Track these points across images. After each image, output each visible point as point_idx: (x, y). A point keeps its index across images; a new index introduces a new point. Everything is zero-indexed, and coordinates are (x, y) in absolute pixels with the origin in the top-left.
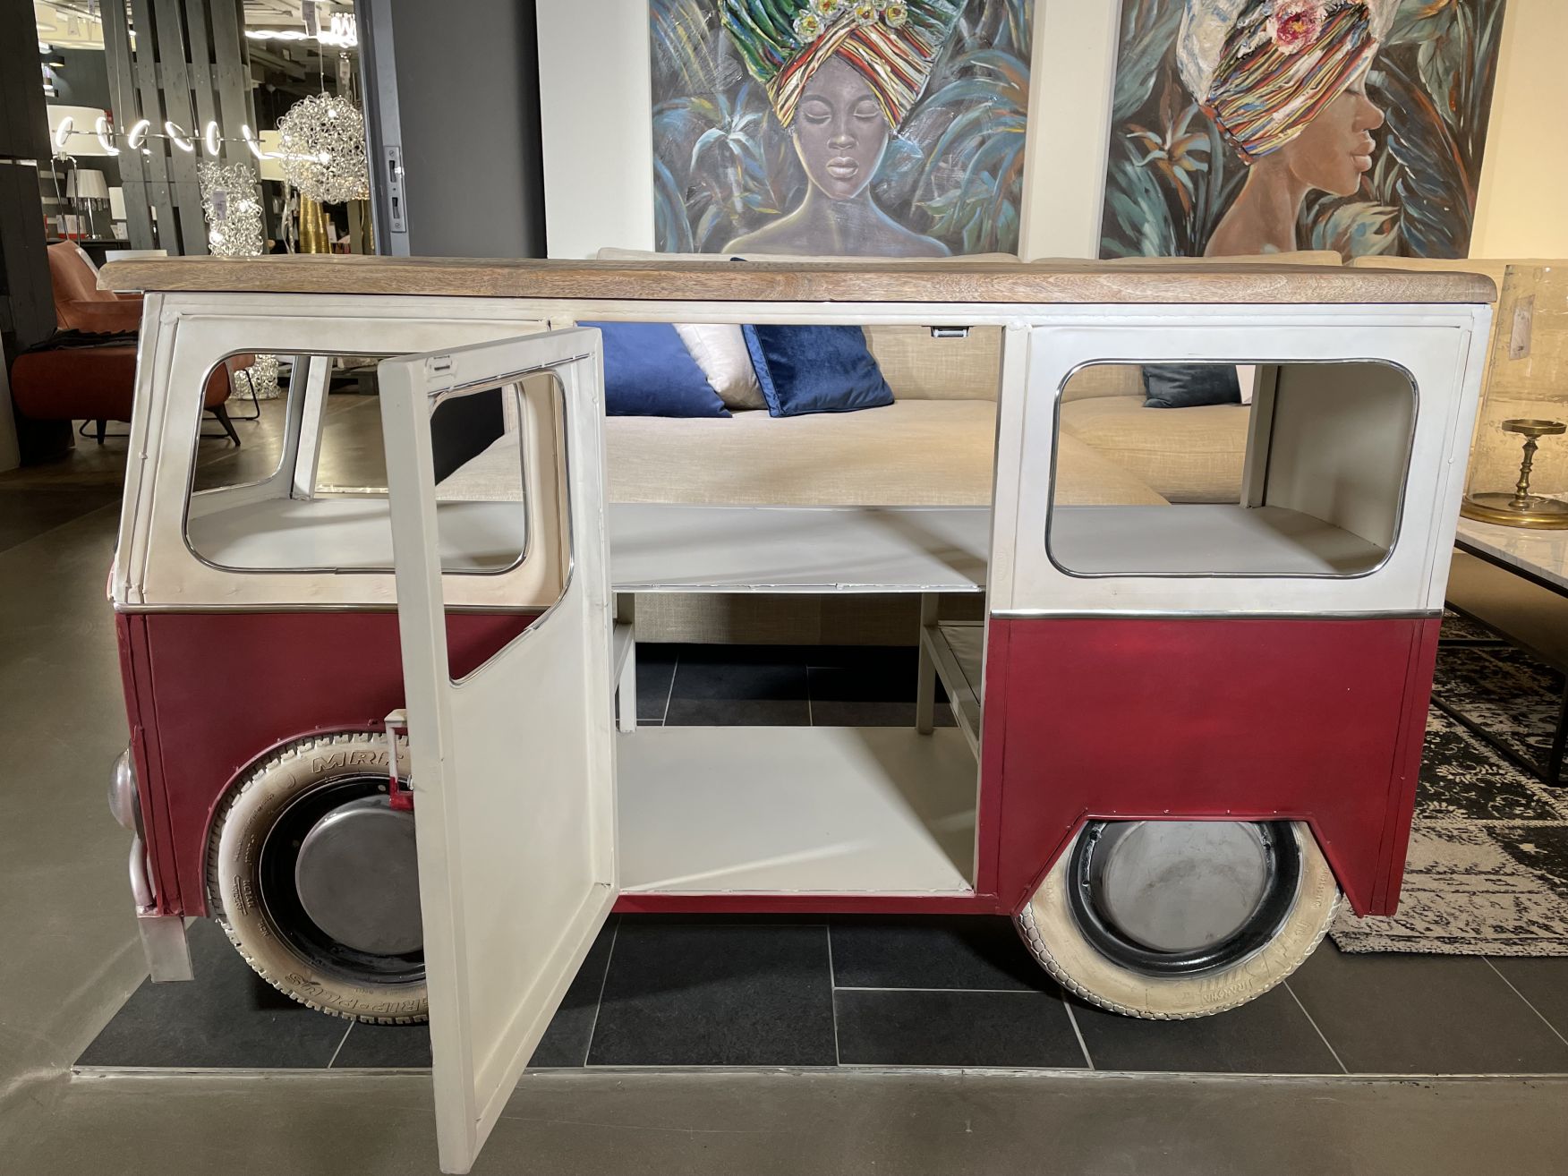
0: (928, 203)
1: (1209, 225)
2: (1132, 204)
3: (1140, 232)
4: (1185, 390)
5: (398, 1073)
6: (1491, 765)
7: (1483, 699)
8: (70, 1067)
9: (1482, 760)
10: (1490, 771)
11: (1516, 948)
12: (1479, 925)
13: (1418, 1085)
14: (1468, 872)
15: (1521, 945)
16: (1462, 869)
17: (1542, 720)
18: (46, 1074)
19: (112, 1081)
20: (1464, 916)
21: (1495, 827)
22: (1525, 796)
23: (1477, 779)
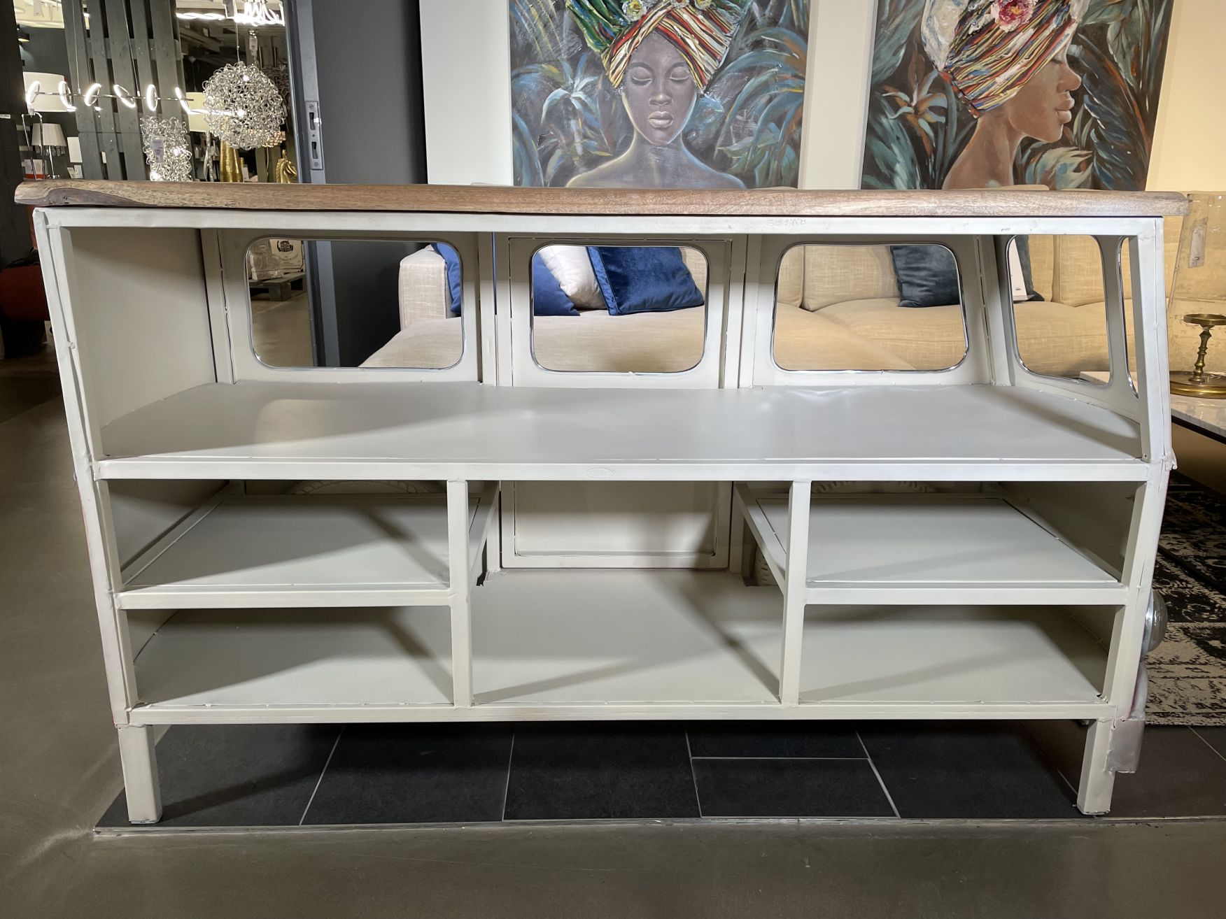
0: (728, 148)
2: (887, 149)
3: (892, 170)
4: (930, 293)
5: (355, 828)
6: (1181, 581)
7: (1169, 530)
8: (91, 828)
9: (1174, 578)
10: (1181, 585)
11: (1214, 720)
12: (1184, 703)
13: (1149, 825)
14: (1172, 662)
15: (1218, 717)
16: (1167, 660)
17: (1215, 546)
18: (73, 834)
19: (128, 838)
20: (1172, 697)
21: (1189, 628)
22: (1208, 604)
23: (1172, 592)
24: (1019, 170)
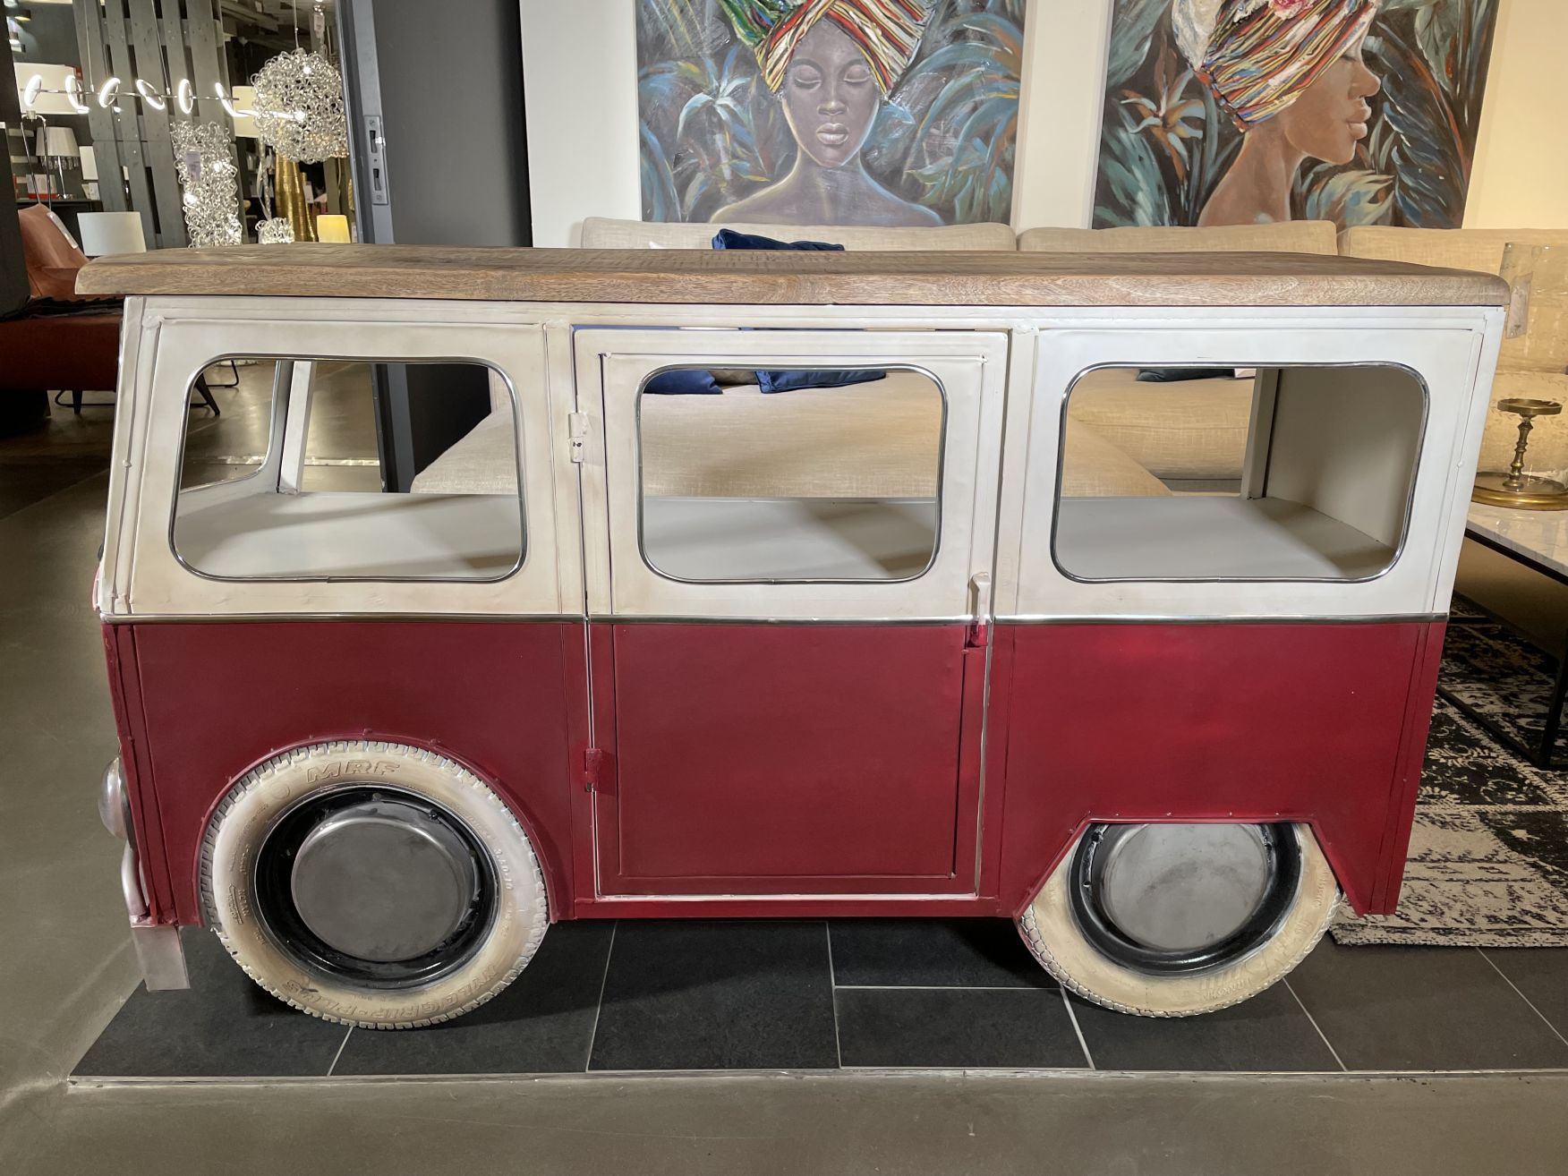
0: (920, 171)
1: (1203, 193)
2: (1126, 172)
3: (1133, 200)
5: (398, 1079)
6: (1483, 748)
7: (1474, 678)
8: (65, 1077)
9: (1474, 743)
10: (1482, 754)
11: (1510, 939)
12: (1473, 915)
13: (1415, 1081)
14: (1461, 859)
15: (1516, 936)
16: (1455, 856)
17: (1532, 700)
18: (42, 1084)
19: (109, 1090)
20: (1458, 906)
21: (1487, 812)
22: (1516, 779)
23: (1469, 763)
24: (1298, 199)
